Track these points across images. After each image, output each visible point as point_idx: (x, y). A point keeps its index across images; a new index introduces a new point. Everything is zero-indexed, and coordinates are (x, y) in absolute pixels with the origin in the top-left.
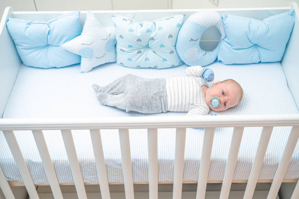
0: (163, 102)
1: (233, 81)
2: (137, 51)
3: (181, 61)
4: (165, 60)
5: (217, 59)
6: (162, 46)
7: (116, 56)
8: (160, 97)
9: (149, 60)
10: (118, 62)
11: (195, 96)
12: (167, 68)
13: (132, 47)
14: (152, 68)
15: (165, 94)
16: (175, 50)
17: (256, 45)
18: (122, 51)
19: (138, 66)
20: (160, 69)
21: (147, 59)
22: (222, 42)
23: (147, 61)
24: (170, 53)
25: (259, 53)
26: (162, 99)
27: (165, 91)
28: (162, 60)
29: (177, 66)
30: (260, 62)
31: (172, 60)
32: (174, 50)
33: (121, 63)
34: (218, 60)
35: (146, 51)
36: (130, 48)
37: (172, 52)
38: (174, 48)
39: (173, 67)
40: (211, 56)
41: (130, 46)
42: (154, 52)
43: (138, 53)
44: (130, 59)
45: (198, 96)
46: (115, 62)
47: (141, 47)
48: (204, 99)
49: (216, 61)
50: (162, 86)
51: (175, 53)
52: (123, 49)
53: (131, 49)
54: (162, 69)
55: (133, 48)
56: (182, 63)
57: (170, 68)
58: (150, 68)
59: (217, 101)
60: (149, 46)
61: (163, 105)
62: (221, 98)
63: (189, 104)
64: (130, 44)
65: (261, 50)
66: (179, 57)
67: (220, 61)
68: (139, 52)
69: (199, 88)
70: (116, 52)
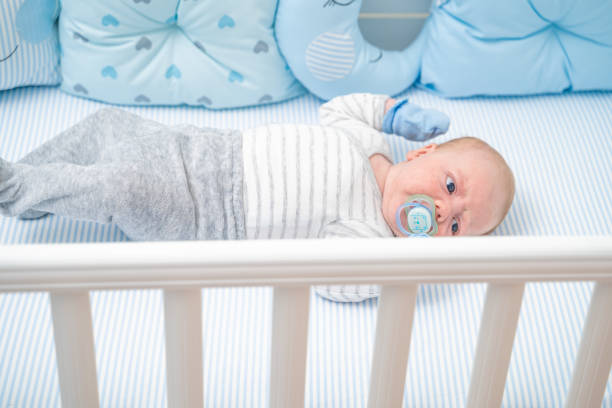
0: (229, 212)
1: (481, 145)
2: (135, 40)
3: (296, 81)
4: (236, 75)
5: (418, 79)
6: (226, 22)
7: (59, 62)
8: (221, 192)
9: (179, 75)
10: (69, 82)
11: (346, 190)
12: (243, 108)
13: (116, 22)
14: (193, 107)
15: (237, 182)
16: (272, 39)
17: (555, 28)
18: (80, 41)
19: (141, 98)
20: (221, 110)
21: (171, 72)
22: (437, 16)
23: (174, 80)
24: (257, 50)
25: (565, 52)
26: (227, 200)
27: (237, 169)
28: (226, 74)
29: (281, 102)
30: (568, 91)
31: (261, 76)
32: (269, 39)
33: (79, 88)
34: (424, 81)
35: (169, 41)
36: (111, 27)
37: (261, 47)
38: (271, 31)
39: (266, 103)
40: (399, 66)
41: (109, 20)
42: (197, 45)
43: (139, 47)
44: (109, 71)
45: (358, 191)
46: (57, 86)
47: (154, 26)
48: (378, 203)
49: (416, 84)
50: (228, 153)
51: (272, 50)
52: (86, 30)
53: (111, 30)
54: (226, 109)
55: (120, 29)
56: (300, 92)
57: (254, 107)
58: (184, 106)
59: (427, 214)
60: (180, 22)
61: (230, 220)
62: (438, 202)
63: (324, 219)
64: (108, 12)
65: (571, 44)
66: (287, 67)
67: (430, 86)
68: (145, 44)
69: (359, 162)
70: (58, 47)
